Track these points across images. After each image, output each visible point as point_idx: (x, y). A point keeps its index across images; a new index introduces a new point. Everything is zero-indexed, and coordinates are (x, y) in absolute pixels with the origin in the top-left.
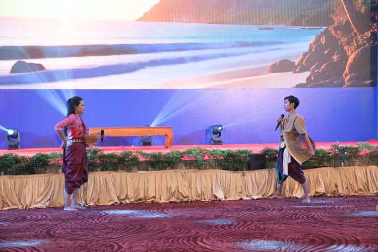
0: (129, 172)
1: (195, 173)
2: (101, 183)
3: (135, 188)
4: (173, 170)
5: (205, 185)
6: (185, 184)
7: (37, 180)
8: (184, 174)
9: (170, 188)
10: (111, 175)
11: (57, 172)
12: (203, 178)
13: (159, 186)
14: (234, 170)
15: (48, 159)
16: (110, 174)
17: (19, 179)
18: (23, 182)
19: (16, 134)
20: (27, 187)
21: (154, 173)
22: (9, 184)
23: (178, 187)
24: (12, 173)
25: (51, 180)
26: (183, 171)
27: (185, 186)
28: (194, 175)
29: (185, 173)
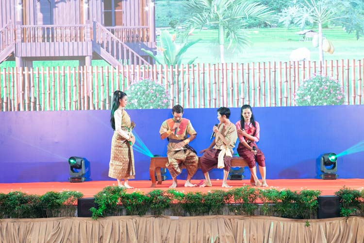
0: (158, 217)
1: (243, 220)
2: (121, 231)
3: (164, 238)
4: (215, 216)
5: (255, 237)
6: (227, 234)
7: (45, 225)
8: (228, 221)
9: (208, 240)
10: (134, 220)
11: (72, 216)
12: (254, 228)
13: (194, 236)
14: (296, 218)
15: (57, 199)
16: (132, 219)
17: (24, 223)
18: (29, 227)
19: (80, 164)
20: (33, 233)
21: (188, 220)
22: (12, 229)
23: (219, 239)
24: (16, 216)
25: (60, 225)
26: (227, 217)
27: (228, 237)
28: (240, 222)
29: (230, 220)
